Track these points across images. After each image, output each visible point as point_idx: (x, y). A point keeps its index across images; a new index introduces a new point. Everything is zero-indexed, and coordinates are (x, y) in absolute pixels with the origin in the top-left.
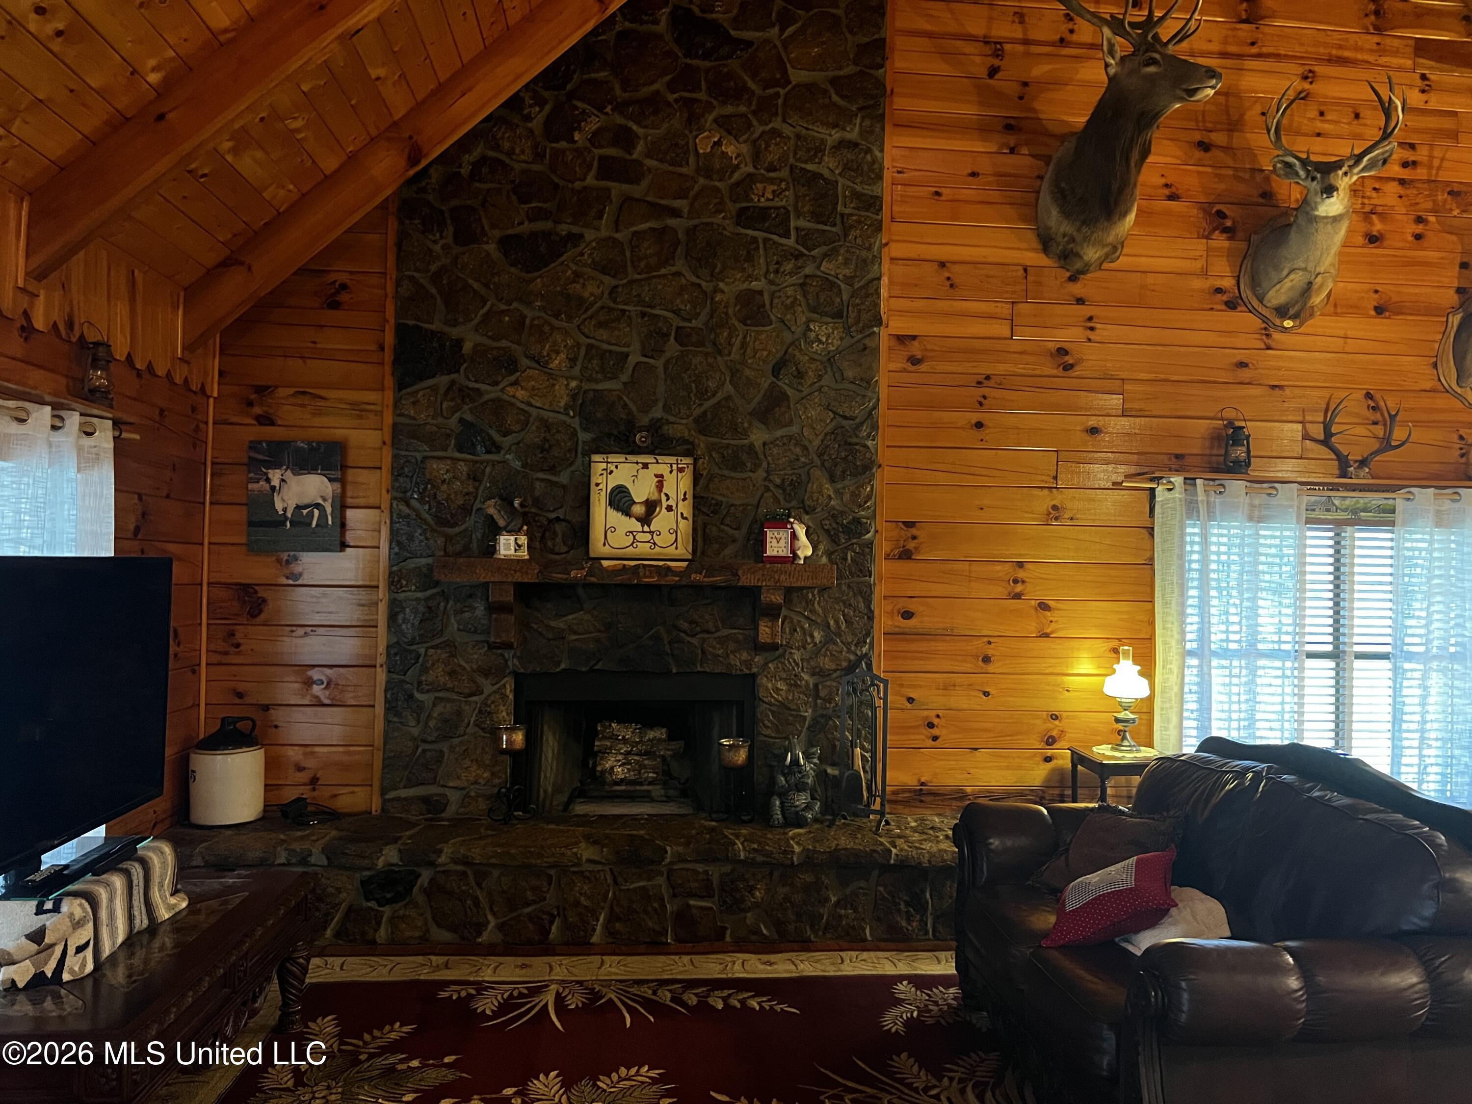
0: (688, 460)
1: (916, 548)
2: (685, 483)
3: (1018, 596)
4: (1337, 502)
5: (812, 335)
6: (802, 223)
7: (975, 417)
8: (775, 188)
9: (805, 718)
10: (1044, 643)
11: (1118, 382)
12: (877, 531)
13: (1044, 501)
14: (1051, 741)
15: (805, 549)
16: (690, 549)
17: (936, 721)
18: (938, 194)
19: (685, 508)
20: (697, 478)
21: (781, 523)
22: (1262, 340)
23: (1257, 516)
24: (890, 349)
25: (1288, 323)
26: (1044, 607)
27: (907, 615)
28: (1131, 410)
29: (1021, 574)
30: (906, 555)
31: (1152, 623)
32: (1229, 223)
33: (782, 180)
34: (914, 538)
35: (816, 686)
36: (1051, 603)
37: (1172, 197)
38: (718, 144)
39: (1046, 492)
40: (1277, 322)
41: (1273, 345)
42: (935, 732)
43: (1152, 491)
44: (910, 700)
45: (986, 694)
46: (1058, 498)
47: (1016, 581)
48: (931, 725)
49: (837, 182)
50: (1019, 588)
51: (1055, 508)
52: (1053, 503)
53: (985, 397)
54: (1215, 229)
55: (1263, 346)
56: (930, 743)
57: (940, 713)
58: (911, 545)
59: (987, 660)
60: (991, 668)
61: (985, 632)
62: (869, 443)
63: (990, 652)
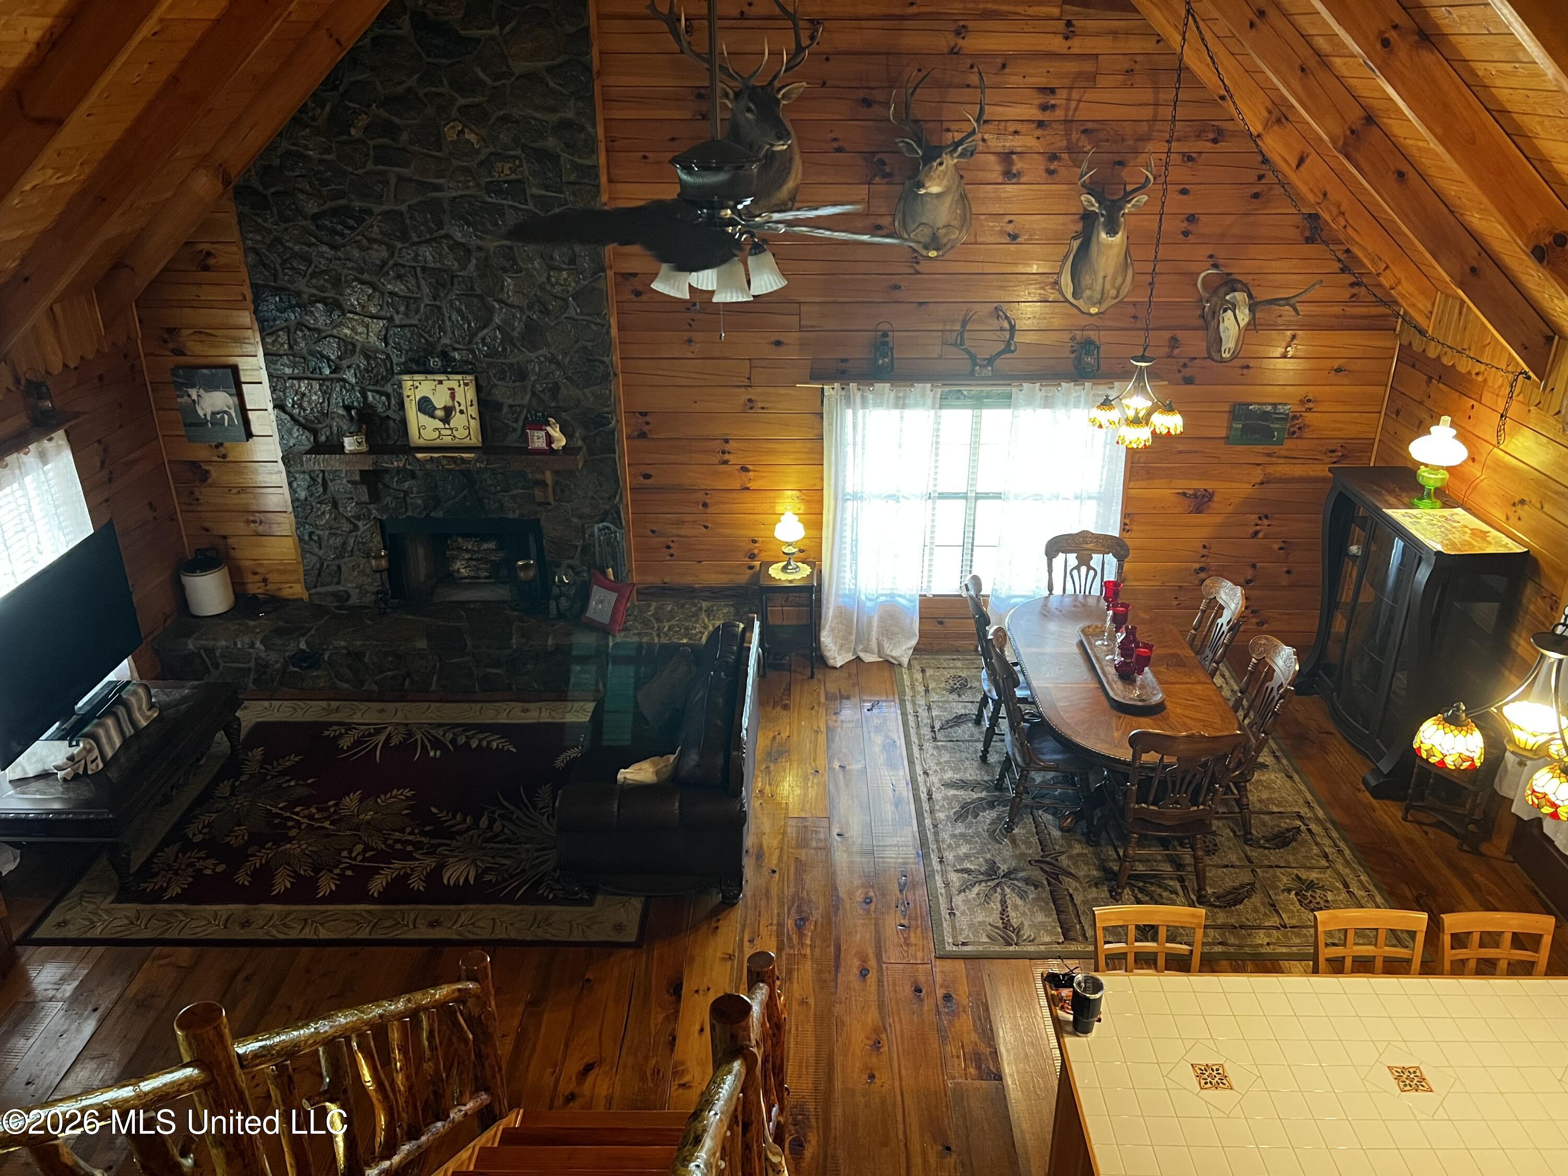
0: (470, 378)
1: (650, 431)
2: (471, 394)
3: (725, 462)
4: (965, 393)
5: (553, 280)
6: (535, 191)
7: (686, 335)
8: (511, 165)
9: (576, 547)
10: (746, 494)
11: (797, 305)
12: (618, 421)
13: (743, 396)
14: (752, 557)
15: (560, 441)
16: (480, 439)
17: (672, 545)
18: (645, 157)
19: (473, 411)
20: (479, 389)
22: (912, 267)
24: (616, 284)
25: (933, 254)
26: (744, 469)
27: (647, 476)
28: (806, 326)
29: (728, 447)
30: (643, 435)
31: (822, 479)
32: (888, 170)
33: (516, 157)
34: (648, 423)
35: (583, 525)
36: (750, 467)
37: (839, 150)
38: (461, 132)
39: (742, 389)
40: (924, 253)
41: (921, 270)
42: (671, 551)
43: (823, 389)
44: (653, 532)
45: (706, 527)
46: (753, 393)
47: (724, 452)
48: (668, 547)
49: (559, 156)
50: (727, 457)
51: (750, 400)
52: (749, 397)
53: (693, 320)
54: (875, 176)
55: (913, 272)
56: (668, 558)
57: (674, 539)
58: (646, 429)
59: (705, 505)
60: (709, 510)
61: (702, 487)
62: (605, 359)
63: (708, 501)
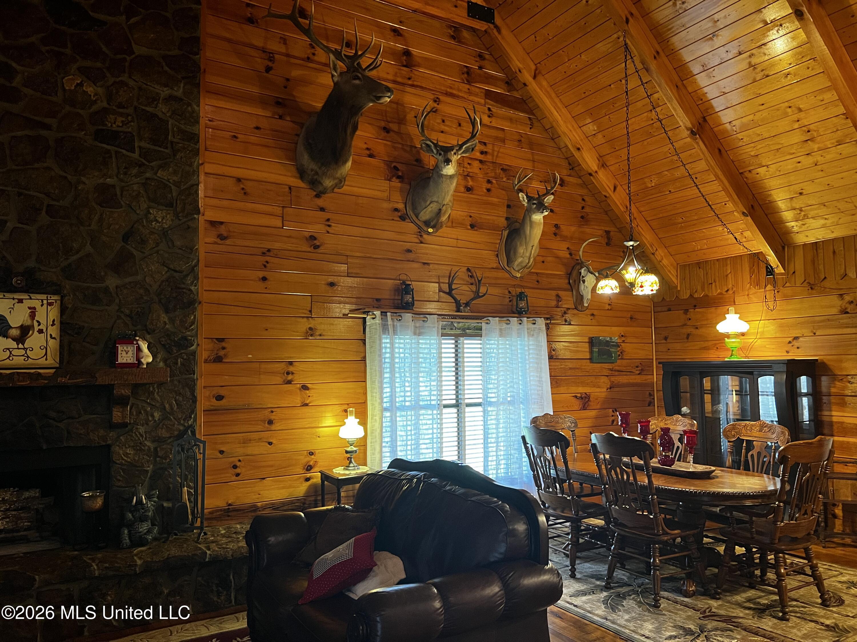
0: (56, 297)
1: (225, 355)
2: (54, 313)
3: (289, 382)
4: (456, 325)
5: (152, 217)
6: (143, 144)
7: (261, 274)
8: (124, 119)
9: (147, 471)
10: (305, 409)
11: (345, 257)
12: (198, 345)
13: (304, 325)
14: (309, 468)
15: (148, 358)
16: (58, 361)
17: (238, 464)
18: (235, 137)
19: (54, 331)
21: (129, 340)
22: (418, 238)
23: (418, 333)
24: (206, 229)
25: (430, 230)
26: (305, 388)
27: (220, 398)
28: (352, 273)
29: (291, 369)
30: (218, 359)
31: (365, 394)
32: (400, 174)
33: (128, 115)
34: (224, 348)
35: (156, 449)
36: (309, 385)
37: (371, 156)
38: (81, 85)
39: (305, 319)
40: (425, 229)
41: (423, 241)
42: (238, 471)
43: (364, 319)
44: (221, 452)
45: (270, 443)
46: (312, 323)
47: (288, 373)
48: (235, 467)
49: (168, 122)
50: (290, 377)
51: (311, 329)
52: (310, 326)
53: (267, 262)
54: (393, 176)
55: (418, 241)
56: (234, 478)
57: (241, 458)
58: (222, 353)
59: (270, 422)
60: (273, 427)
61: (269, 406)
62: (193, 288)
63: (272, 418)
